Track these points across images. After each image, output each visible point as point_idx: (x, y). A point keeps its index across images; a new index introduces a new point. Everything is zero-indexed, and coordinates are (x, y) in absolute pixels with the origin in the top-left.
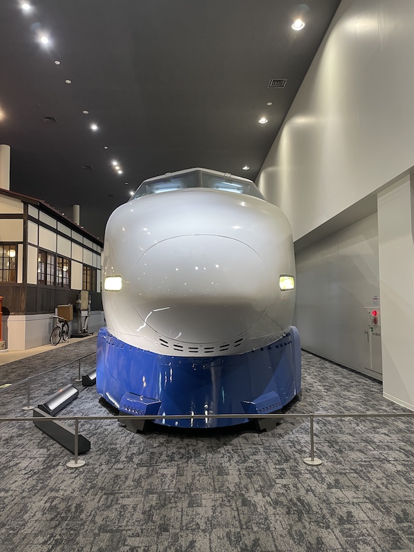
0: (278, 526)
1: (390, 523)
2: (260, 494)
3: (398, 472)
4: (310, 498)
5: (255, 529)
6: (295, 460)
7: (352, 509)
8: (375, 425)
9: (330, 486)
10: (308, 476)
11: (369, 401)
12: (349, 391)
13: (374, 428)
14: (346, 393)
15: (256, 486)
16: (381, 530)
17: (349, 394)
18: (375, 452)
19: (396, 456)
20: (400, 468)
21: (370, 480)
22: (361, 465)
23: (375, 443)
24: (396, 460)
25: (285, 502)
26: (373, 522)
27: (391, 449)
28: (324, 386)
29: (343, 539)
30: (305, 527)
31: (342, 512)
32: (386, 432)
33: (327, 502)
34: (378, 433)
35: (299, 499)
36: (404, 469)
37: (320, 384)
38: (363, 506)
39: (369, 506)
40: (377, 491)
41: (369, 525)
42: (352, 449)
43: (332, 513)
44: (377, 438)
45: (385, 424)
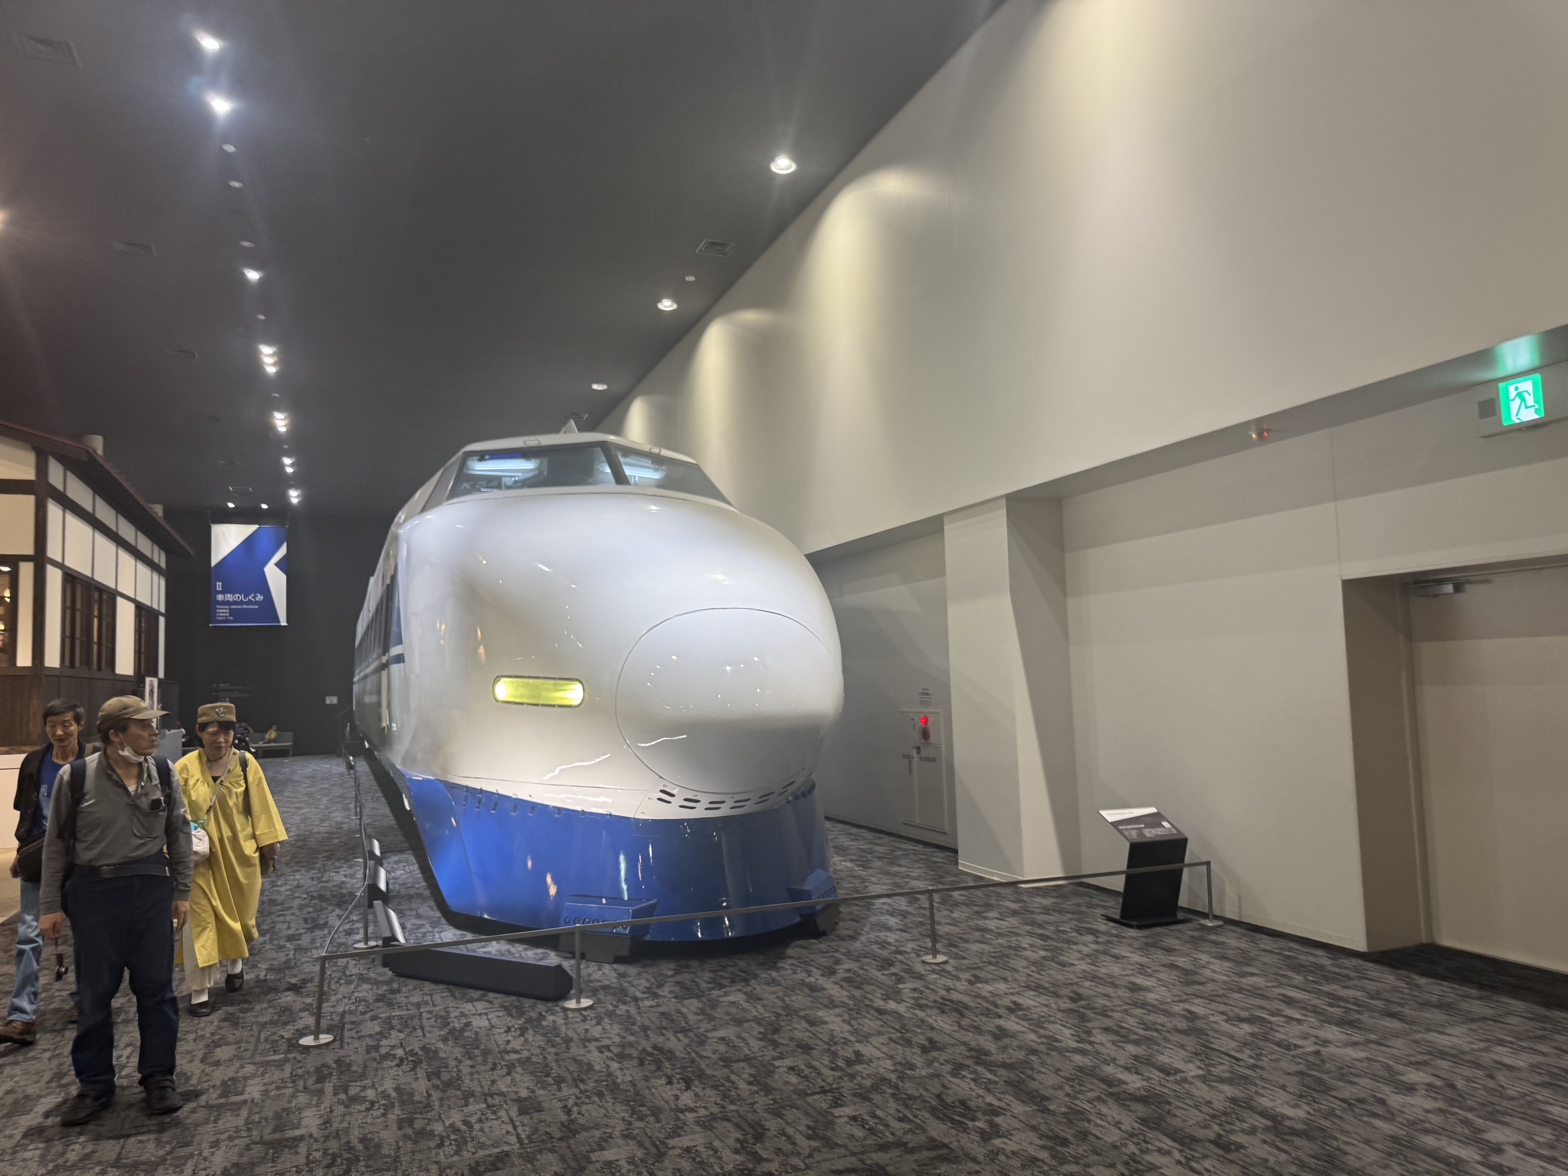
0: (943, 1025)
1: (1067, 1004)
2: (891, 1002)
3: (1044, 958)
4: (955, 996)
5: (919, 1031)
6: (901, 962)
7: (1016, 998)
8: (976, 909)
9: (970, 982)
10: (934, 976)
12: (899, 866)
13: (976, 912)
14: (897, 869)
15: (878, 995)
16: (1060, 1010)
17: (903, 869)
18: (1000, 941)
19: (1029, 942)
20: (1043, 953)
21: (1016, 971)
22: (993, 957)
23: (991, 930)
24: (1032, 946)
25: (931, 1004)
26: (1046, 1006)
27: (1018, 935)
29: (1025, 1024)
30: (974, 1021)
31: (1006, 1001)
32: (997, 916)
33: (978, 996)
34: (986, 918)
35: (943, 998)
36: (1049, 954)
38: (1025, 994)
39: (1032, 993)
40: (1031, 979)
41: (1045, 1009)
42: (967, 941)
43: (996, 1005)
44: (992, 924)
45: (989, 906)
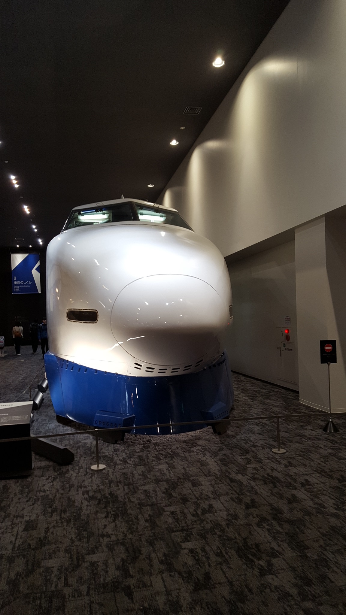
0: (262, 491)
1: (335, 483)
2: (240, 475)
3: (330, 454)
4: (275, 474)
5: (248, 494)
6: (253, 452)
7: (308, 478)
8: (302, 424)
9: (286, 466)
10: (268, 461)
11: (290, 406)
12: (270, 400)
13: (301, 426)
14: (269, 401)
15: (234, 470)
16: (330, 487)
17: (272, 401)
18: (309, 442)
19: (325, 444)
20: (330, 451)
21: (312, 460)
22: (302, 452)
23: (306, 436)
24: (325, 446)
25: (260, 478)
26: (324, 483)
27: (320, 439)
28: (248, 396)
29: (308, 494)
30: (280, 490)
31: (302, 479)
32: (312, 428)
33: (288, 475)
34: (306, 429)
35: (268, 475)
36: (333, 452)
37: (244, 395)
38: (314, 475)
39: (318, 475)
40: (319, 466)
41: (322, 485)
42: (291, 442)
43: (295, 480)
44: (307, 433)
45: (309, 423)
